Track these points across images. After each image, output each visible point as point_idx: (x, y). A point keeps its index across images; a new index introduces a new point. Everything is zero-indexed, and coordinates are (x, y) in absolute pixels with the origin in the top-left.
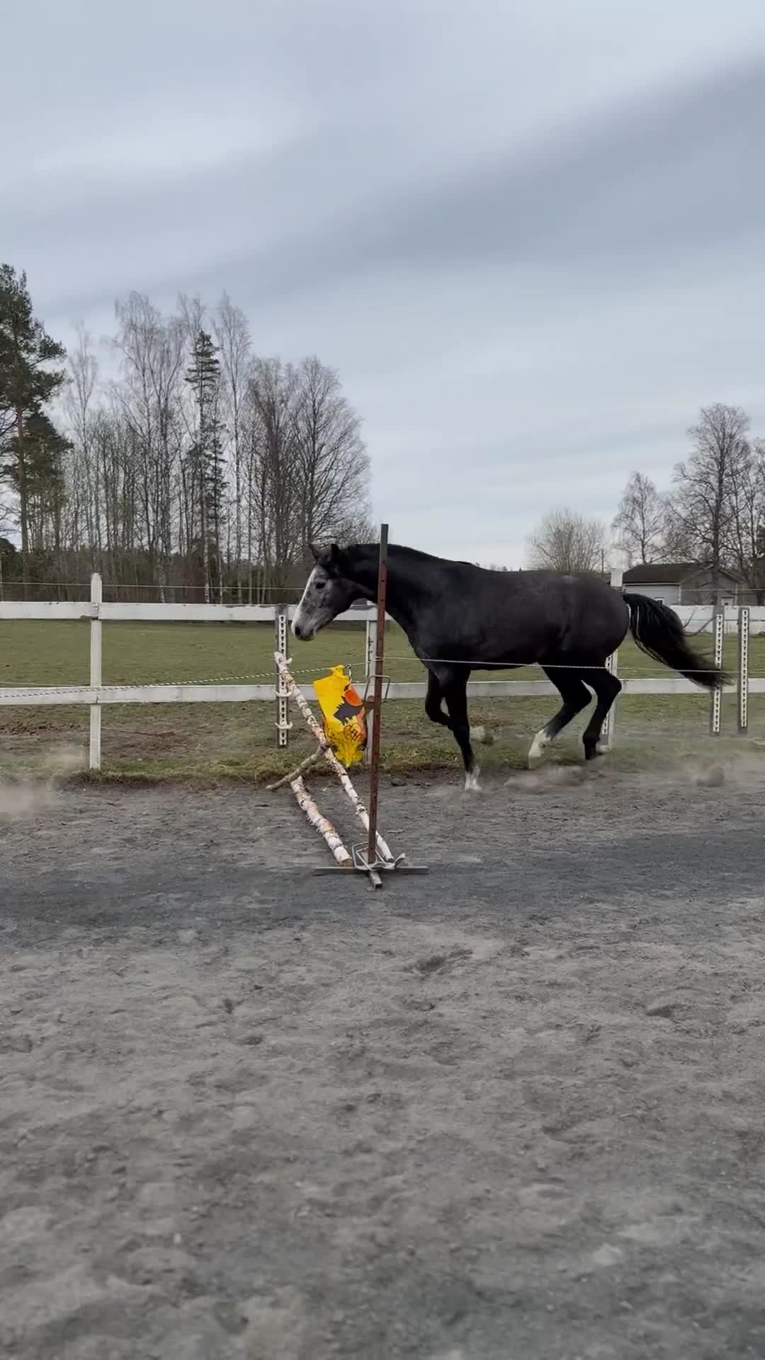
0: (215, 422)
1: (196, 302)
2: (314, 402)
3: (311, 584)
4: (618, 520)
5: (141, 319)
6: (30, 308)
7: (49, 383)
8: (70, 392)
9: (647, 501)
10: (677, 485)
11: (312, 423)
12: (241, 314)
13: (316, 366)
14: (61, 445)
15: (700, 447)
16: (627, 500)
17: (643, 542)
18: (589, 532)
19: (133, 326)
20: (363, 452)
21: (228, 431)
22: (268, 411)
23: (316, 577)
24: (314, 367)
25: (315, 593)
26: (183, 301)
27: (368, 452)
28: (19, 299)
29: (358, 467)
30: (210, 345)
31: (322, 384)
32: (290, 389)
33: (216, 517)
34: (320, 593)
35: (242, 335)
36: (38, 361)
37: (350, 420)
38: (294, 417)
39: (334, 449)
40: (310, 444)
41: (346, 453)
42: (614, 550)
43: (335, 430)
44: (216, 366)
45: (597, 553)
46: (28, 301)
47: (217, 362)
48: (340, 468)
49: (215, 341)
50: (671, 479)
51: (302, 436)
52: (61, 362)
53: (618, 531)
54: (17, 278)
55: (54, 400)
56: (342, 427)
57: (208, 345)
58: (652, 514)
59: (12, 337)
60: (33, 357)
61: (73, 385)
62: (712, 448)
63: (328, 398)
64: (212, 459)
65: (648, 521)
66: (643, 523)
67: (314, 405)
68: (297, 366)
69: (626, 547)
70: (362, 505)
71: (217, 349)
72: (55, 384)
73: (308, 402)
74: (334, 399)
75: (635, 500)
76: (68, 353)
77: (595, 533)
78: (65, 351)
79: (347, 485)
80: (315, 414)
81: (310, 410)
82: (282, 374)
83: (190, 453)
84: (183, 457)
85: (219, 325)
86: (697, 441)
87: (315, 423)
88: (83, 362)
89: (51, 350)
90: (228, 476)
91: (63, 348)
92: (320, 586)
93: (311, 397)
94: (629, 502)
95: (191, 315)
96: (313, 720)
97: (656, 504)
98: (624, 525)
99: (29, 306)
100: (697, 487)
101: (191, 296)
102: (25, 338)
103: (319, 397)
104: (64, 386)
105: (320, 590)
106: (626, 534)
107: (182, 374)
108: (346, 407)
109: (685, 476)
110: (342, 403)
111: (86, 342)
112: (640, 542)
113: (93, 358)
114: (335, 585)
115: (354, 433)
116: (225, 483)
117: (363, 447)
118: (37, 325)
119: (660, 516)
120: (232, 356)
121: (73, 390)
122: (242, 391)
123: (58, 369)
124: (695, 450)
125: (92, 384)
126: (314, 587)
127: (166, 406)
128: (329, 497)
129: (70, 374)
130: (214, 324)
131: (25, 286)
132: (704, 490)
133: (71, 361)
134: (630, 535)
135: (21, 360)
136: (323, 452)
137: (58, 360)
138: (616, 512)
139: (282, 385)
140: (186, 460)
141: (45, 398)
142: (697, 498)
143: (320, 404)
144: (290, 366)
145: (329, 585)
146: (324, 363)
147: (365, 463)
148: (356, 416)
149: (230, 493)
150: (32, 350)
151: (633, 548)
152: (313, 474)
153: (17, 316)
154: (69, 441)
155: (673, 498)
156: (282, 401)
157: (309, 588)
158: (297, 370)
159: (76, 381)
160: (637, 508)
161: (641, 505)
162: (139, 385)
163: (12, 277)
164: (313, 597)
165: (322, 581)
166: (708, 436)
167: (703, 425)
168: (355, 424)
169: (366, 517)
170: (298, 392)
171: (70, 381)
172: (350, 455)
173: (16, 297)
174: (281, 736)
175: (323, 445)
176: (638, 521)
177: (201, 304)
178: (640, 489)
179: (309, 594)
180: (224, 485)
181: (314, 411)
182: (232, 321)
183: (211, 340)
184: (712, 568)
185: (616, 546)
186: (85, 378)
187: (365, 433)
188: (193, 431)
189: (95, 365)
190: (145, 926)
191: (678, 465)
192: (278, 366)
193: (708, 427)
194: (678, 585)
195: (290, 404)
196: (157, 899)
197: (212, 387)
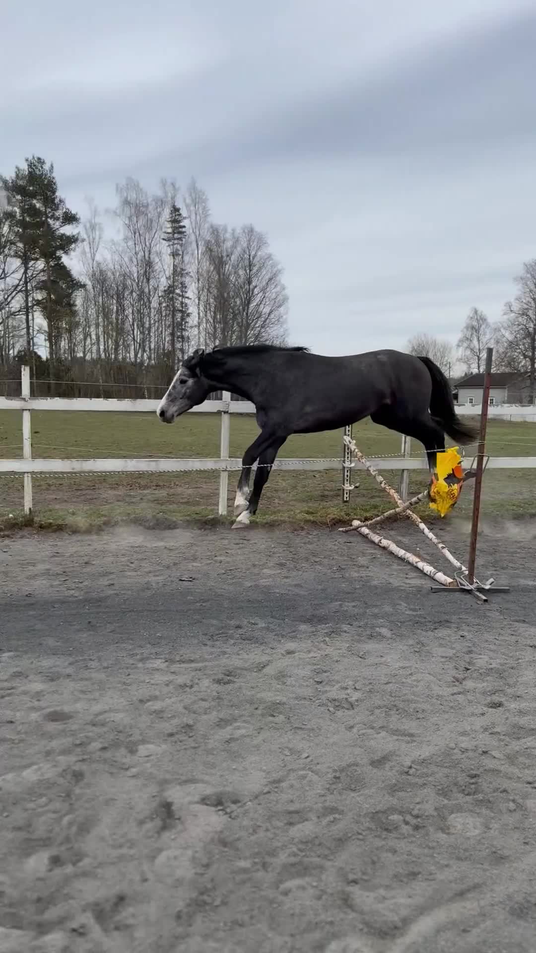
0: (182, 270)
1: (173, 185)
2: (250, 256)
3: (177, 380)
4: (461, 341)
5: (132, 196)
6: (56, 189)
7: (67, 242)
8: (84, 249)
9: (482, 328)
10: (506, 317)
11: (248, 271)
12: (204, 194)
13: (251, 231)
14: (76, 285)
15: (523, 290)
16: (467, 328)
17: (478, 357)
18: (441, 350)
19: (127, 202)
20: (283, 293)
21: (191, 277)
22: (218, 262)
23: (181, 375)
24: (250, 231)
25: (179, 387)
26: (164, 184)
27: (287, 292)
28: (48, 182)
29: (280, 302)
30: (180, 215)
31: (255, 243)
32: (234, 247)
33: (182, 337)
34: (182, 387)
35: (204, 208)
36: (61, 226)
37: (276, 269)
38: (236, 267)
39: (264, 290)
40: (247, 287)
41: (272, 293)
42: (458, 363)
43: (265, 275)
44: (184, 230)
45: (446, 365)
46: (55, 184)
47: (184, 227)
48: (267, 303)
49: (184, 212)
50: (502, 313)
51: (241, 280)
52: (77, 227)
53: (461, 349)
54: (47, 167)
55: (72, 253)
56: (269, 274)
57: (178, 215)
58: (485, 337)
59: (43, 209)
60: (58, 224)
61: (85, 243)
62: (531, 291)
63: (259, 253)
64: (180, 296)
65: (482, 342)
66: (479, 343)
67: (250, 259)
68: (239, 231)
69: (467, 361)
70: (282, 330)
71: (185, 218)
72: (73, 242)
73: (245, 256)
74: (264, 254)
75: (473, 328)
76: (82, 220)
77: (445, 349)
78: (79, 219)
79: (272, 316)
80: (250, 265)
81: (247, 263)
82: (228, 235)
83: (165, 291)
84: (160, 295)
85: (188, 201)
86: (520, 286)
87: (250, 271)
88: (93, 227)
89: (70, 218)
90: (192, 309)
91: (78, 217)
92: (183, 382)
93: (248, 253)
94: (469, 329)
95: (170, 195)
96: (385, 484)
97: (488, 331)
98: (465, 345)
99: (55, 187)
100: (520, 319)
101: (169, 181)
102: (52, 210)
103: (253, 253)
104: (80, 244)
105: (183, 385)
106: (467, 351)
107: (160, 235)
108: (272, 259)
109: (512, 311)
110: (269, 257)
111: (95, 213)
112: (477, 357)
113: (100, 224)
114: (195, 383)
115: (278, 278)
116: (189, 313)
117: (284, 288)
118: (60, 201)
119: (491, 339)
120: (196, 223)
121: (85, 247)
122: (202, 248)
123: (75, 232)
124: (520, 293)
125: (99, 242)
126: (178, 383)
127: (149, 258)
128: (259, 323)
129: (83, 235)
130: (185, 200)
131: (52, 172)
132: (525, 321)
133: (85, 226)
134: (469, 353)
135: (49, 225)
136: (256, 291)
137: (74, 226)
138: (460, 336)
139: (229, 244)
140: (162, 296)
141: (66, 253)
142: (520, 327)
143: (253, 258)
144: (234, 230)
145: (191, 382)
146: (258, 229)
147: (285, 299)
148: (279, 267)
149: (193, 320)
150: (58, 219)
151: (472, 361)
152: (248, 308)
153: (47, 194)
154: (82, 283)
155: (503, 326)
156: (228, 256)
157: (174, 383)
158: (239, 234)
159: (87, 239)
160: (475, 333)
161: (477, 331)
162: (131, 243)
163: (43, 166)
164: (177, 390)
165: (184, 378)
166: (528, 283)
167: (525, 275)
168: (279, 271)
169: (284, 338)
170: (239, 249)
171: (83, 240)
172: (274, 294)
173: (46, 181)
174: (345, 495)
175: (256, 287)
176: (475, 342)
177: (177, 186)
178: (477, 319)
179: (174, 387)
180: (188, 315)
181: (250, 262)
182: (198, 199)
183: (181, 212)
184: (530, 376)
185: (459, 360)
186: (94, 239)
187: (285, 279)
188: (168, 276)
189: (101, 229)
190: (349, 624)
191: (507, 303)
192: (225, 230)
193: (529, 275)
194: (505, 388)
195: (233, 257)
196: (341, 605)
197: (181, 245)
